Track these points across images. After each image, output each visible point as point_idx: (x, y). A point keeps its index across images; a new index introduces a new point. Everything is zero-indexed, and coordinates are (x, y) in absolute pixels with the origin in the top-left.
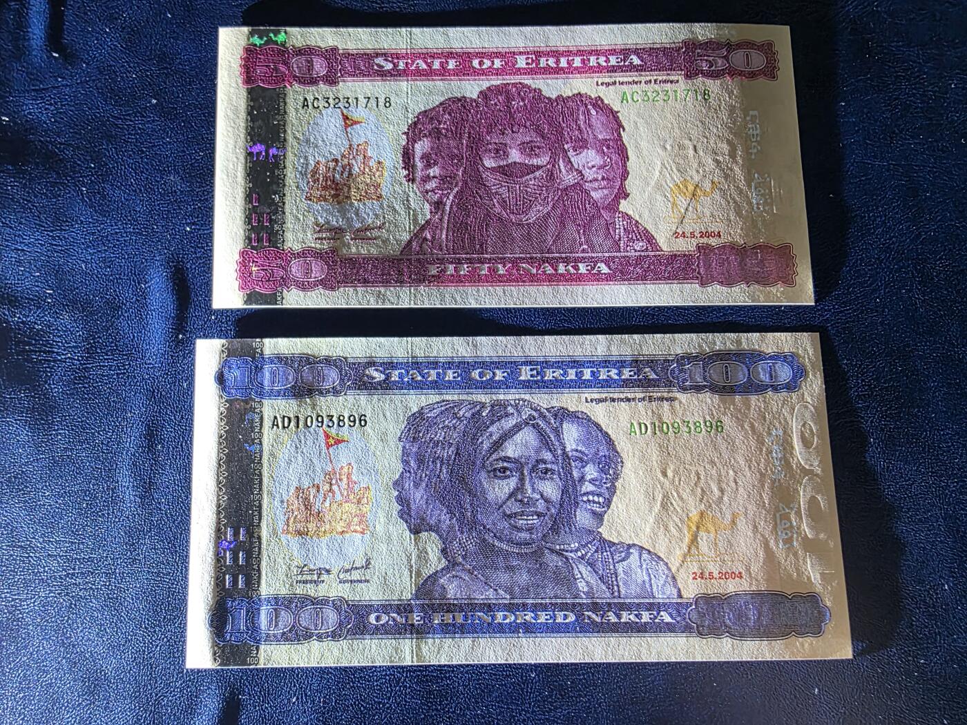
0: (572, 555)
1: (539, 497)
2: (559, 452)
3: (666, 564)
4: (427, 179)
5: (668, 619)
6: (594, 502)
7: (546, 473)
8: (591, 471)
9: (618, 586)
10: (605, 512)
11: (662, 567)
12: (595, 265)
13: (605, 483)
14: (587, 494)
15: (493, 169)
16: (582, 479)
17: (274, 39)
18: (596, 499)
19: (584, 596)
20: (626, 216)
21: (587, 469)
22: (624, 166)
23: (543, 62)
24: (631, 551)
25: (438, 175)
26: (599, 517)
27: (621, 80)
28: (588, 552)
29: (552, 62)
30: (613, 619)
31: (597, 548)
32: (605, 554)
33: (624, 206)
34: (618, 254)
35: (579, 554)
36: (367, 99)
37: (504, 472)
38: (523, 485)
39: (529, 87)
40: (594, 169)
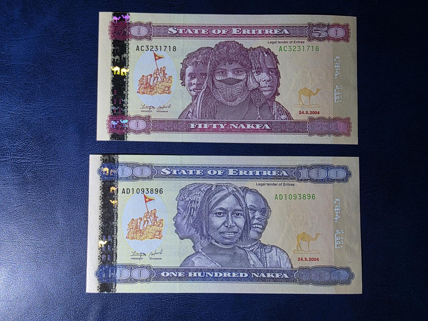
0: (248, 249)
1: (235, 225)
2: (244, 206)
3: (287, 254)
4: (191, 85)
5: (286, 276)
6: (258, 227)
7: (238, 215)
8: (258, 214)
9: (266, 263)
10: (263, 232)
11: (285, 255)
12: (263, 125)
13: (263, 220)
14: (255, 224)
15: (220, 81)
16: (253, 218)
17: (123, 17)
18: (259, 226)
19: (252, 267)
20: (278, 104)
21: (256, 213)
22: (278, 80)
23: (244, 32)
24: (273, 248)
25: (195, 83)
26: (260, 234)
27: (279, 41)
28: (255, 248)
29: (248, 32)
30: (264, 276)
31: (259, 247)
32: (261, 249)
33: (277, 99)
34: (274, 121)
35: (251, 249)
36: (165, 47)
37: (221, 214)
38: (228, 220)
39: (238, 43)
40: (265, 82)
